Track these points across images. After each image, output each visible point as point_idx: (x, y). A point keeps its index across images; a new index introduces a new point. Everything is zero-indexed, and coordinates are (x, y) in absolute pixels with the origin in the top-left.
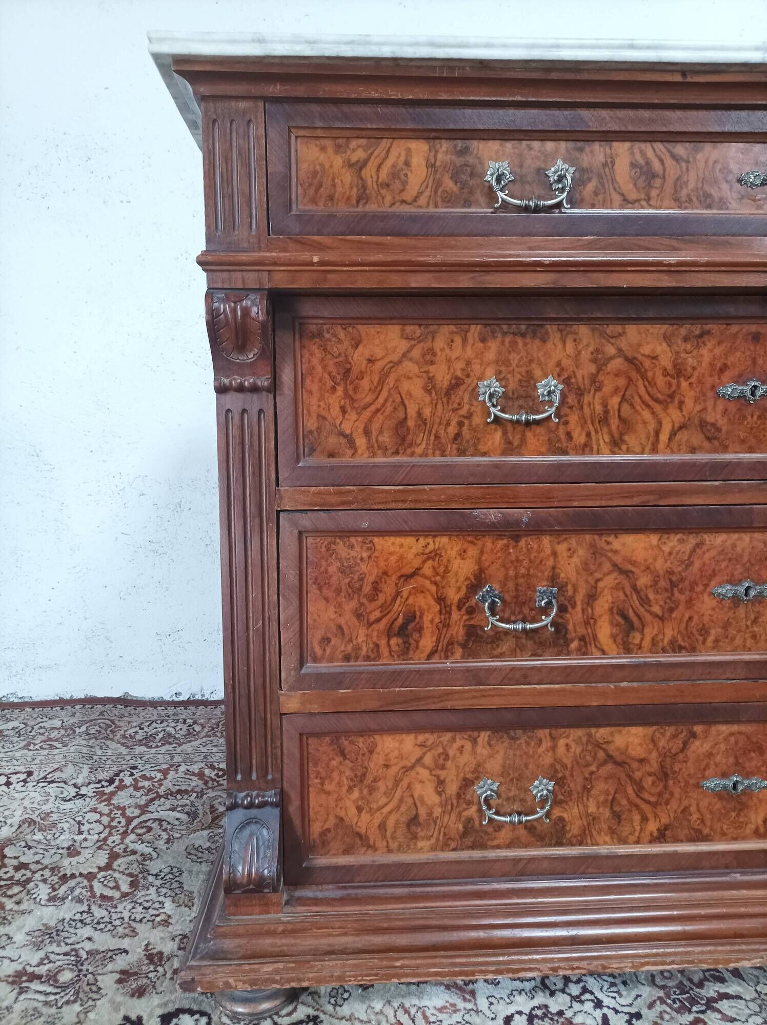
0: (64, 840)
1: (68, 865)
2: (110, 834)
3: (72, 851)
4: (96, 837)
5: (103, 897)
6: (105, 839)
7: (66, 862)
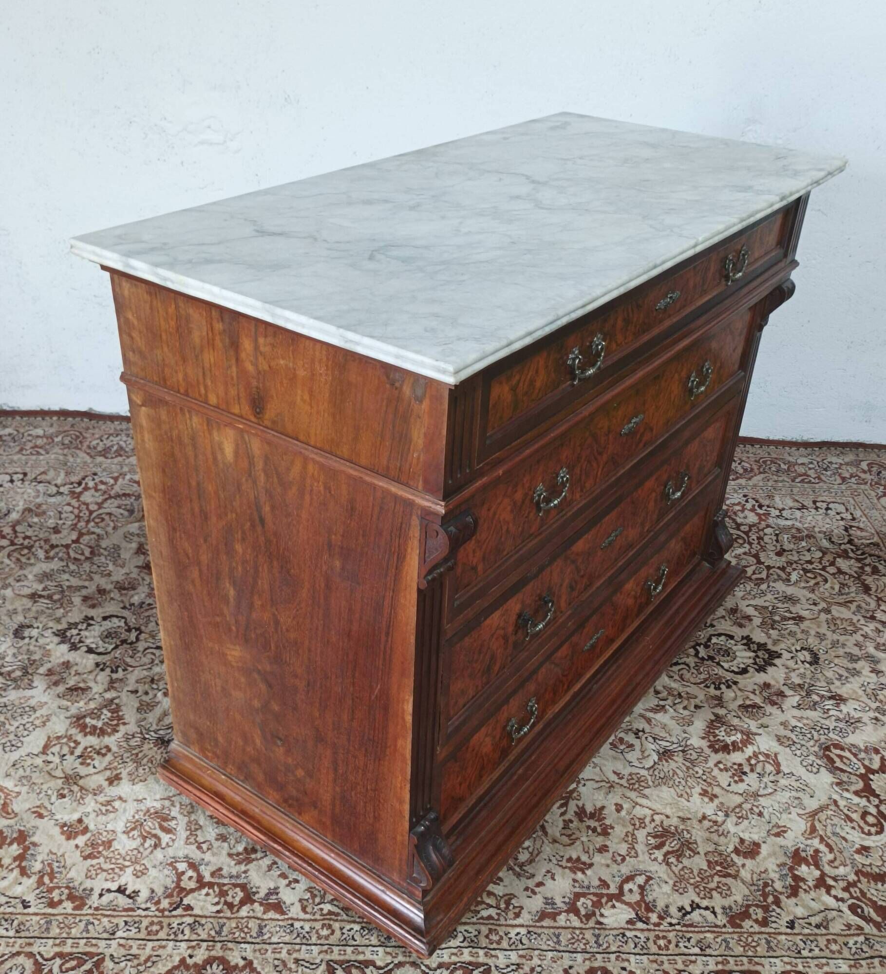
0: (51, 523)
1: (54, 539)
2: (79, 521)
3: (56, 530)
4: (70, 523)
5: (75, 559)
6: (76, 524)
7: (53, 537)
